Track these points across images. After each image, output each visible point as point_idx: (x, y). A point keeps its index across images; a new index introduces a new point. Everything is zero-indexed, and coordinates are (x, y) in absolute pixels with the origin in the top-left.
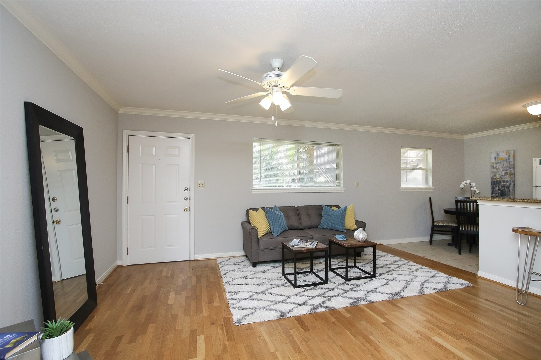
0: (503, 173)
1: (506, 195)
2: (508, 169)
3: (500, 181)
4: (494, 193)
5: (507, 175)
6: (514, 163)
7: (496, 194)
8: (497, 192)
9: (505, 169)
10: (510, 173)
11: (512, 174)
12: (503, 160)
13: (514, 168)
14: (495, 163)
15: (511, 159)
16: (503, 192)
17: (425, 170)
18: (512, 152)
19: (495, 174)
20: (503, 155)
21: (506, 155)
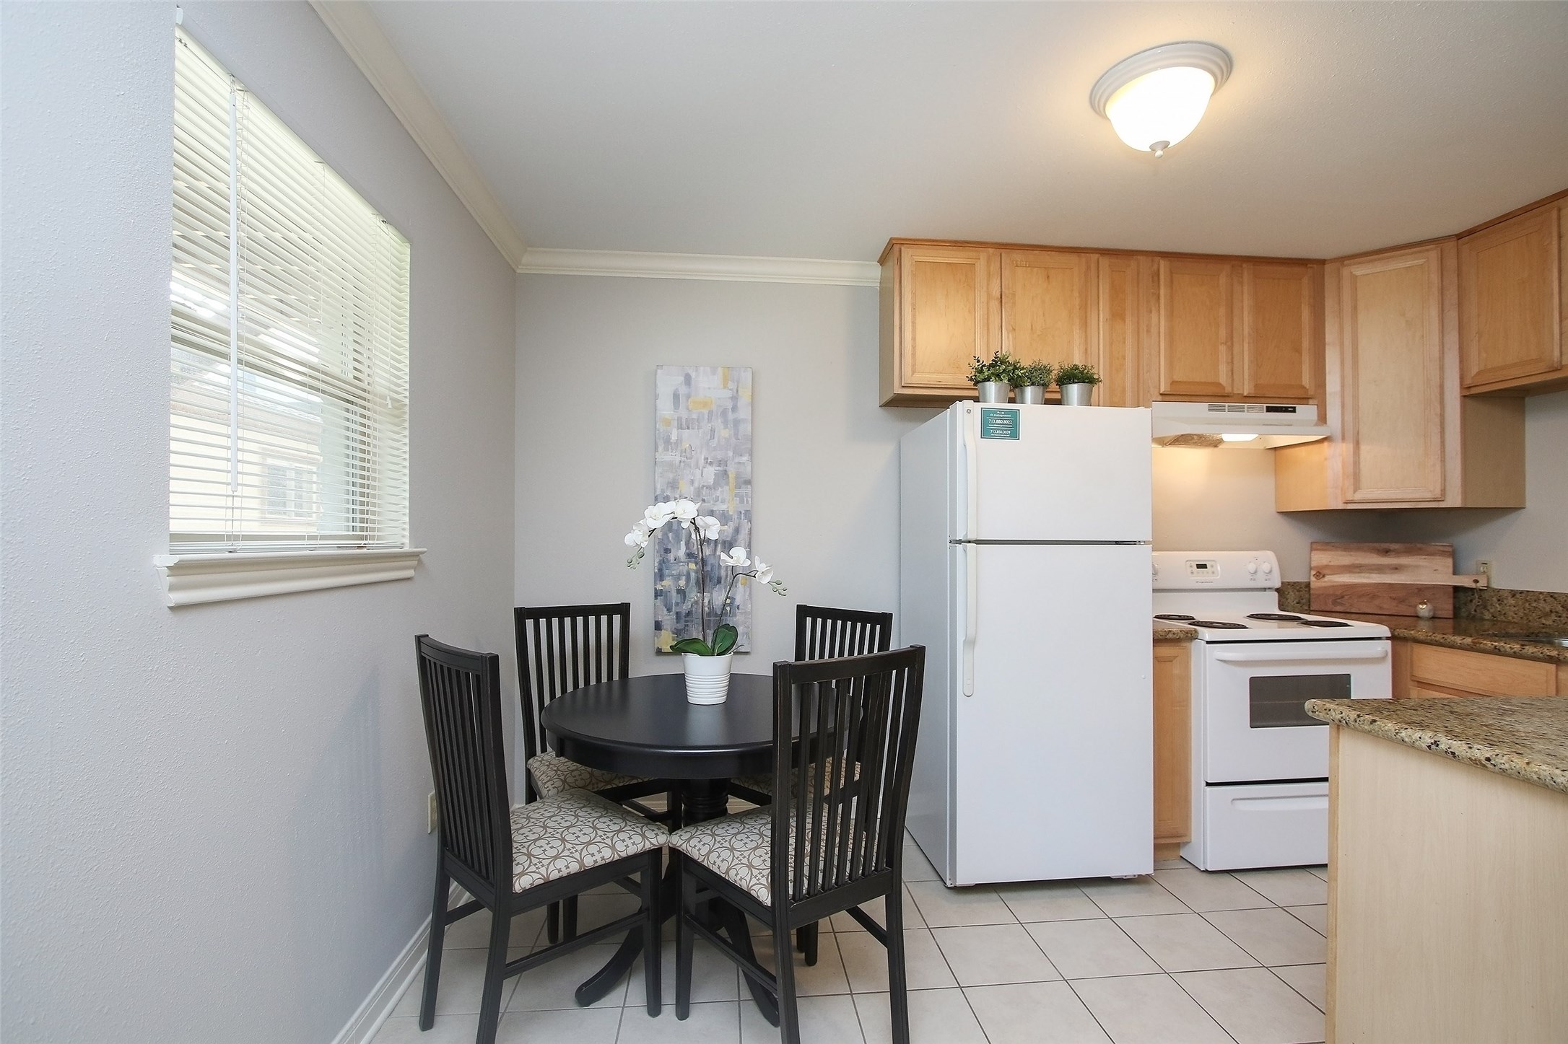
1: (719, 582)
2: (730, 454)
4: (667, 572)
5: (727, 484)
6: (753, 429)
7: (678, 577)
8: (684, 569)
9: (719, 455)
10: (737, 476)
11: (746, 482)
12: (711, 413)
13: (751, 454)
14: (675, 423)
15: (744, 413)
18: (747, 377)
19: (671, 476)
20: (709, 387)
21: (725, 388)
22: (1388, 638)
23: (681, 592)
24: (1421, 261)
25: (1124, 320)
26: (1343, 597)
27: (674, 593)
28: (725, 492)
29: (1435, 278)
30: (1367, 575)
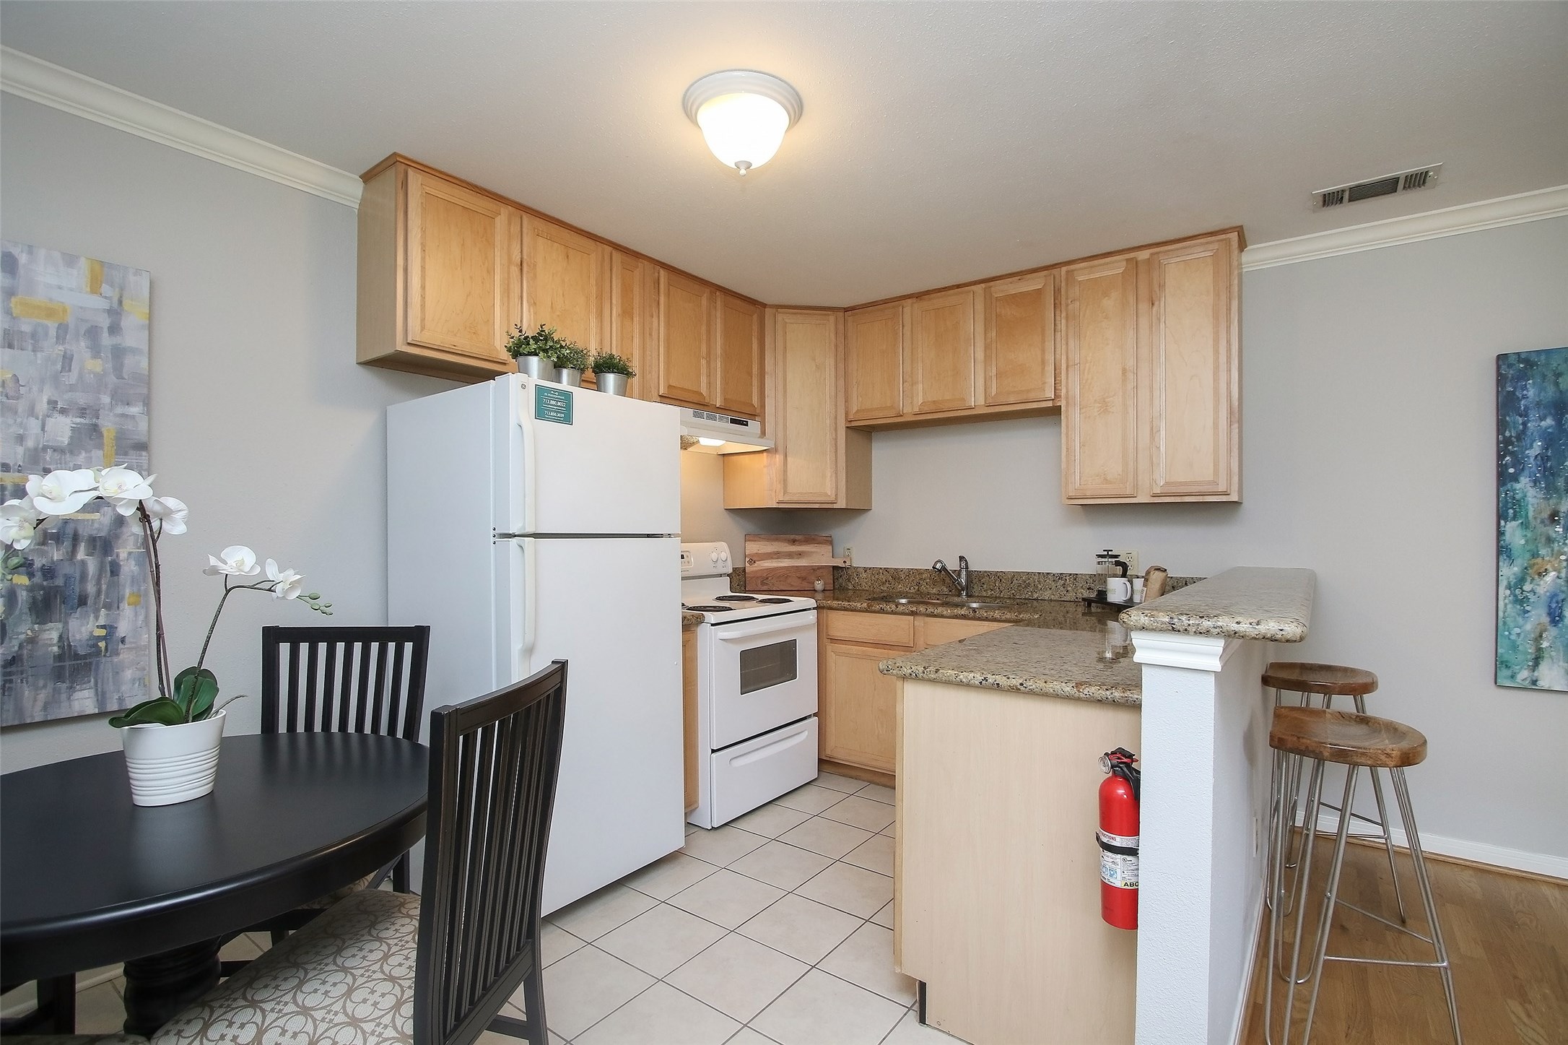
0: (63, 424)
1: (82, 601)
2: (106, 399)
5: (100, 446)
6: (150, 366)
9: (82, 399)
10: (121, 437)
11: (139, 447)
12: (63, 329)
13: (147, 404)
15: (132, 337)
16: (59, 582)
18: (141, 286)
20: (62, 285)
21: (93, 292)
22: (814, 609)
24: (825, 322)
25: (632, 319)
26: (767, 578)
28: (95, 458)
29: (833, 336)
30: (782, 560)
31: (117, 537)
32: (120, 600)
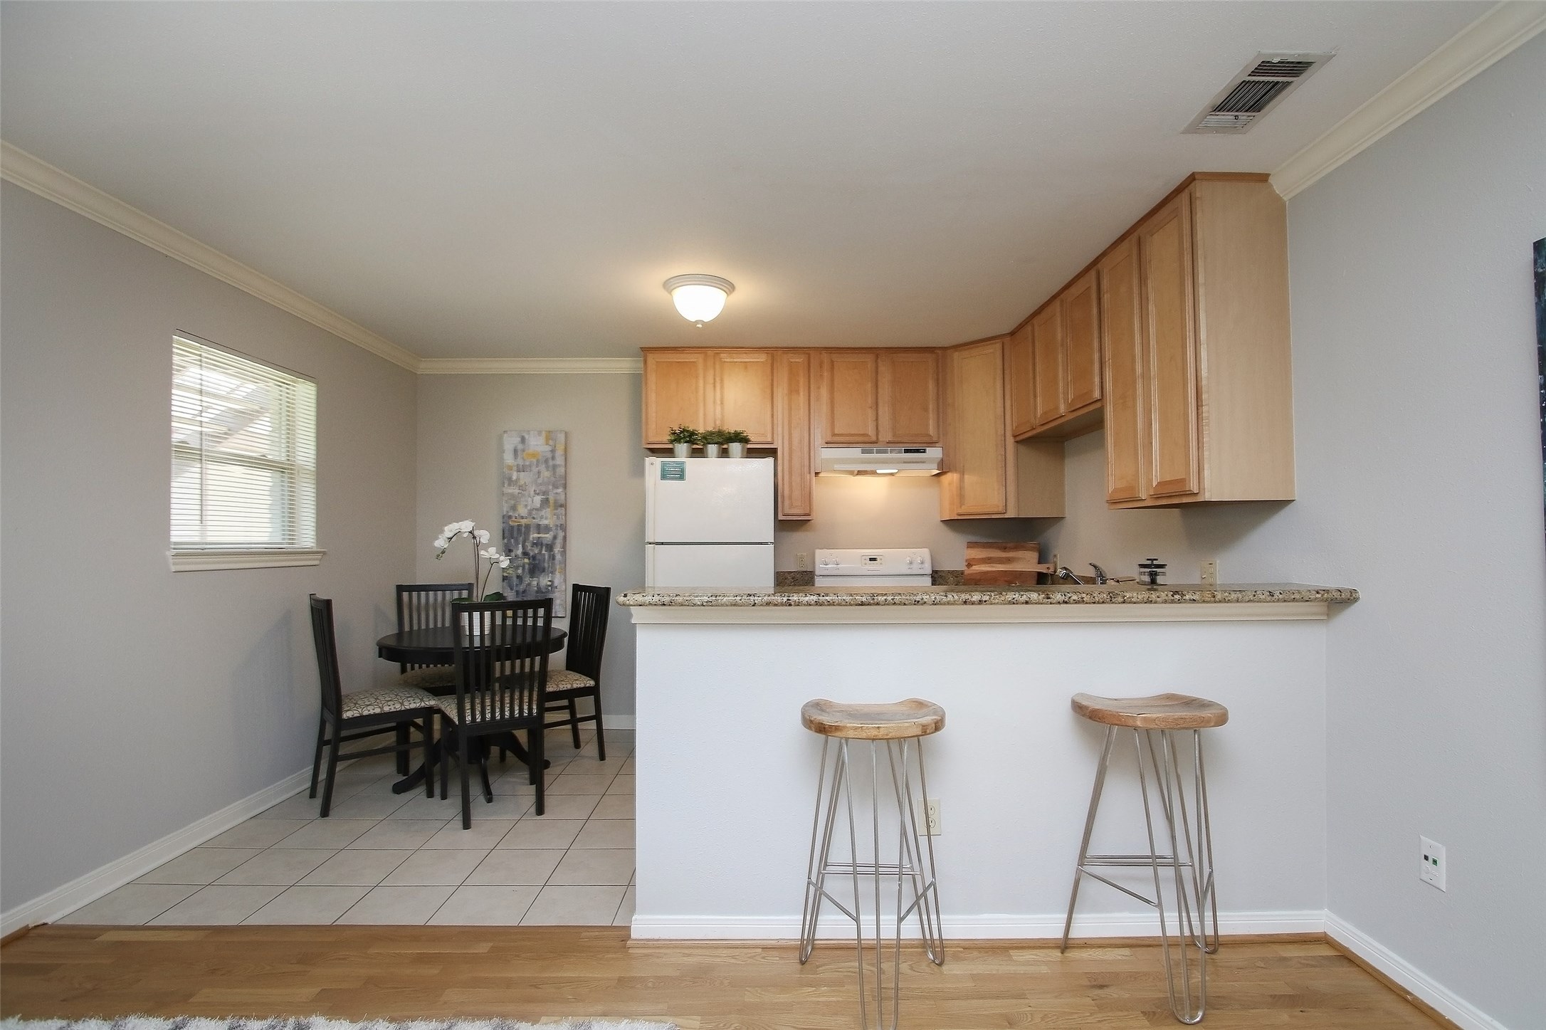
0: (538, 499)
1: (543, 570)
2: (551, 487)
3: (528, 527)
5: (549, 507)
6: (566, 471)
7: (517, 568)
8: (520, 562)
9: (544, 489)
10: (556, 501)
11: (561, 506)
12: (538, 461)
13: (565, 487)
14: (515, 468)
15: (559, 460)
16: (537, 562)
17: (284, 470)
18: (561, 437)
19: (513, 502)
20: (537, 444)
21: (547, 444)
23: (518, 577)
24: (991, 350)
25: (799, 394)
27: (515, 579)
28: (547, 512)
29: (999, 362)
30: (994, 565)
31: (554, 544)
32: (556, 570)
